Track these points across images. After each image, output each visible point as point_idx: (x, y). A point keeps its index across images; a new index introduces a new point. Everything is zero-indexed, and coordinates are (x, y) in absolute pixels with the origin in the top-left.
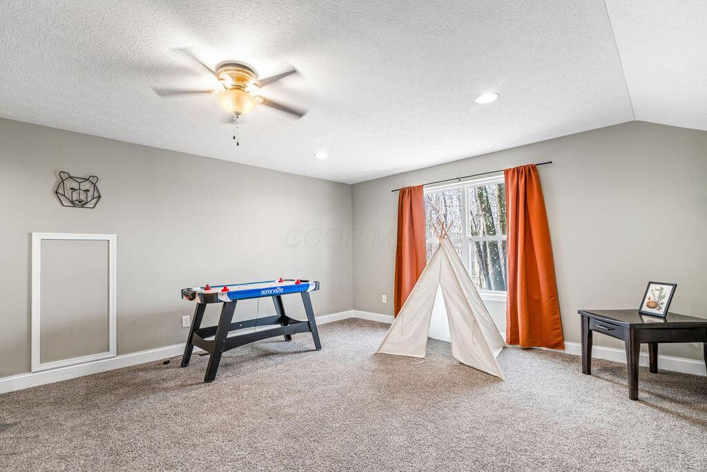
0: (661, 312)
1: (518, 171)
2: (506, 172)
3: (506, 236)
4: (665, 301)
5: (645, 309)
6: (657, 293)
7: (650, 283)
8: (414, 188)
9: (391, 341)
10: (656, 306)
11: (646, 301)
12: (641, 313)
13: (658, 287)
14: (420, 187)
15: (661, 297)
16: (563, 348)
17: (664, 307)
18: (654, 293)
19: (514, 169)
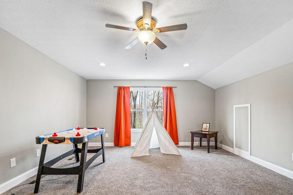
0: (208, 130)
1: (167, 88)
2: (163, 88)
3: (163, 110)
4: (208, 128)
5: (203, 130)
6: (206, 126)
7: (203, 123)
8: (126, 87)
9: (136, 151)
10: (206, 129)
11: (203, 128)
12: (202, 131)
13: (205, 124)
14: (129, 88)
15: (207, 127)
16: (178, 144)
17: (208, 129)
18: (205, 126)
19: (166, 87)
